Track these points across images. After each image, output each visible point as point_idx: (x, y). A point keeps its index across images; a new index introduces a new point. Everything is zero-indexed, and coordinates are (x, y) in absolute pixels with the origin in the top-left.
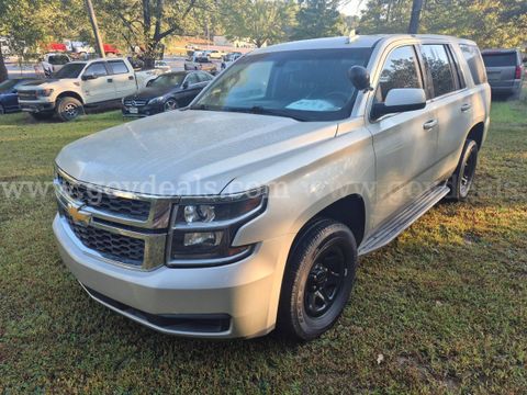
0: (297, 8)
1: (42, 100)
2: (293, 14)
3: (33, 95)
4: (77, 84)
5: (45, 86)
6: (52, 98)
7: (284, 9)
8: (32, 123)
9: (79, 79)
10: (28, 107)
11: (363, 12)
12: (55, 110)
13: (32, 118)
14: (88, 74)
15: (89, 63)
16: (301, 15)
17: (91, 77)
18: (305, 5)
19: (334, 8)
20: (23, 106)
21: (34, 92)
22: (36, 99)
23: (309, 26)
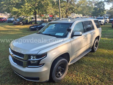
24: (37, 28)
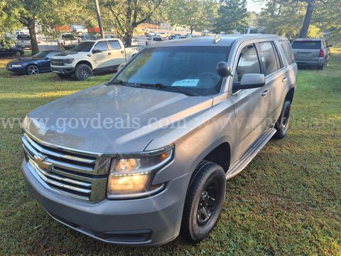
0: (219, 6)
1: (67, 66)
2: (215, 10)
3: (62, 62)
4: (89, 56)
5: (69, 57)
6: (73, 65)
7: (210, 7)
8: (59, 80)
9: (90, 53)
10: (57, 70)
11: (262, 9)
12: (74, 73)
13: (58, 77)
14: (96, 49)
15: (97, 41)
16: (221, 10)
17: (98, 51)
18: (224, 4)
19: (243, 6)
20: (54, 69)
21: (62, 60)
22: (63, 65)
23: (226, 18)
24: (32, 68)
